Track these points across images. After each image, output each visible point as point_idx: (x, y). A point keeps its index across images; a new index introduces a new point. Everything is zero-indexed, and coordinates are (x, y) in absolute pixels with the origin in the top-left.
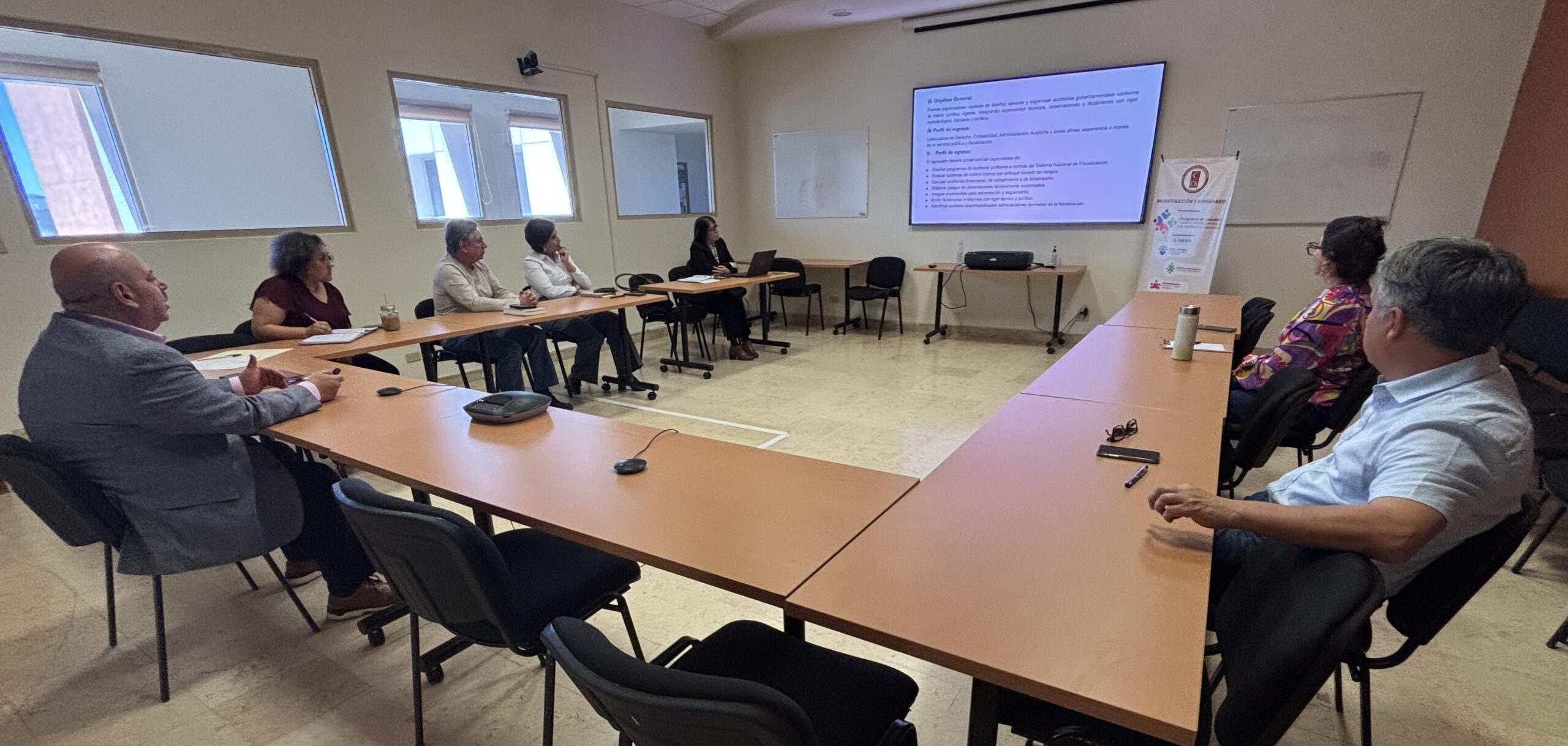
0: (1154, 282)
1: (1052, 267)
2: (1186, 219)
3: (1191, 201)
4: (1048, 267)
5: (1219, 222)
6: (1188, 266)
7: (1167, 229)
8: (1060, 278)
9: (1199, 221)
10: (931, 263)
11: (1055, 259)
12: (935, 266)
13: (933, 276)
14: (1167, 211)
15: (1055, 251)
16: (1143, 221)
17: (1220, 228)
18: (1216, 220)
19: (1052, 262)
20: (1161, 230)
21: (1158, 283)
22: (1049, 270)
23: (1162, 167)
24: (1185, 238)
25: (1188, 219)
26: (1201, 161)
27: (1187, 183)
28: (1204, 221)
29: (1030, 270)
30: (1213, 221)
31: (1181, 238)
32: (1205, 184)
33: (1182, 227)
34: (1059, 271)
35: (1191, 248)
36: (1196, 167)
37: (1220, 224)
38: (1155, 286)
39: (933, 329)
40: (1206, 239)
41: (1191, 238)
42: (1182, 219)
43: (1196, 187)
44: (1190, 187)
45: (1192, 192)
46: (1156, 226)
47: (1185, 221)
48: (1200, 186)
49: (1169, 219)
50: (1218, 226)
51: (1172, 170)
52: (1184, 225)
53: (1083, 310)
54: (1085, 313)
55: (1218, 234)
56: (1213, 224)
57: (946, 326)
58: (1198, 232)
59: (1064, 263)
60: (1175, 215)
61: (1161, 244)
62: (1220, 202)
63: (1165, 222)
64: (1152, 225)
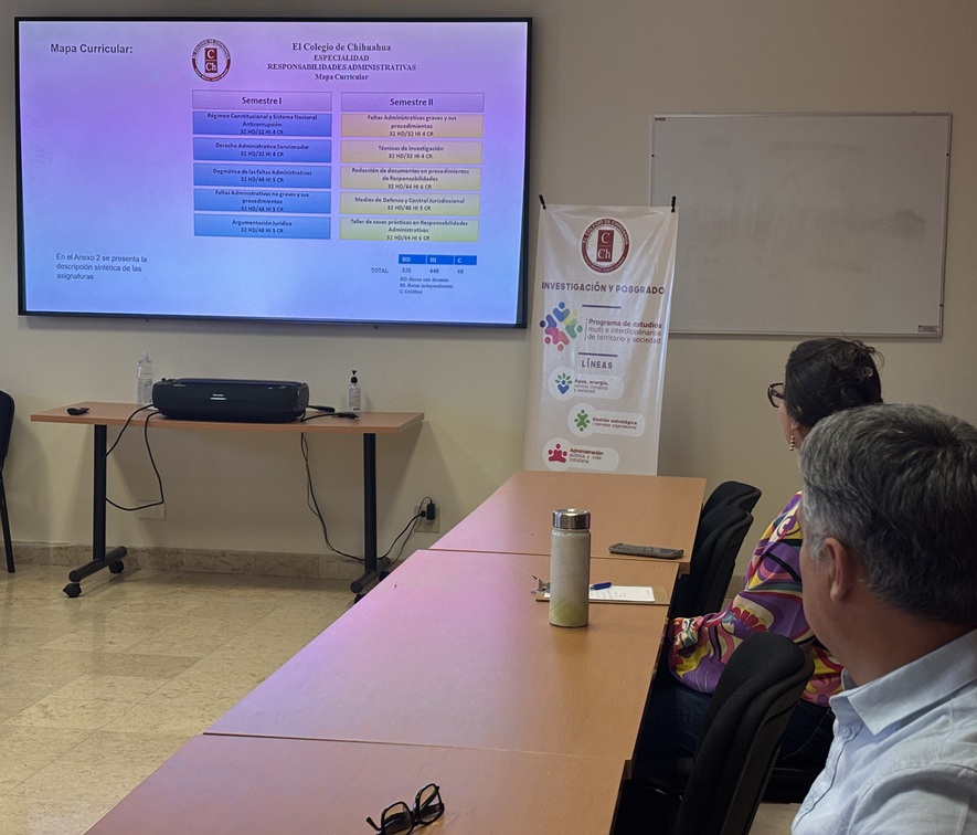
0: (554, 448)
1: (351, 416)
2: (598, 322)
3: (604, 288)
4: (341, 415)
5: (657, 330)
6: (611, 415)
7: (567, 342)
8: (370, 440)
9: (622, 327)
10: (76, 403)
11: (356, 398)
12: (84, 411)
13: (82, 434)
14: (562, 305)
15: (354, 380)
16: (523, 323)
17: (659, 341)
18: (651, 325)
19: (351, 404)
20: (555, 343)
21: (562, 449)
22: (345, 423)
23: (546, 218)
24: (602, 359)
25: (602, 323)
26: (614, 211)
27: (593, 253)
28: (632, 328)
29: (303, 421)
30: (647, 326)
31: (593, 358)
32: (625, 255)
33: (593, 337)
34: (366, 424)
35: (615, 381)
36: (604, 222)
37: (660, 334)
38: (557, 456)
39: (89, 558)
40: (638, 361)
41: (613, 360)
42: (591, 321)
43: (610, 260)
44: (598, 260)
45: (602, 270)
46: (546, 336)
47: (596, 326)
48: (615, 259)
49: (568, 320)
50: (656, 337)
51: (563, 225)
52: (595, 334)
53: (425, 508)
54: (429, 513)
55: (658, 353)
56: (649, 333)
57: (122, 551)
58: (623, 348)
59: (377, 409)
60: (578, 314)
61: (559, 371)
62: (654, 290)
63: (561, 326)
64: (537, 332)
